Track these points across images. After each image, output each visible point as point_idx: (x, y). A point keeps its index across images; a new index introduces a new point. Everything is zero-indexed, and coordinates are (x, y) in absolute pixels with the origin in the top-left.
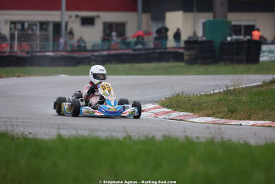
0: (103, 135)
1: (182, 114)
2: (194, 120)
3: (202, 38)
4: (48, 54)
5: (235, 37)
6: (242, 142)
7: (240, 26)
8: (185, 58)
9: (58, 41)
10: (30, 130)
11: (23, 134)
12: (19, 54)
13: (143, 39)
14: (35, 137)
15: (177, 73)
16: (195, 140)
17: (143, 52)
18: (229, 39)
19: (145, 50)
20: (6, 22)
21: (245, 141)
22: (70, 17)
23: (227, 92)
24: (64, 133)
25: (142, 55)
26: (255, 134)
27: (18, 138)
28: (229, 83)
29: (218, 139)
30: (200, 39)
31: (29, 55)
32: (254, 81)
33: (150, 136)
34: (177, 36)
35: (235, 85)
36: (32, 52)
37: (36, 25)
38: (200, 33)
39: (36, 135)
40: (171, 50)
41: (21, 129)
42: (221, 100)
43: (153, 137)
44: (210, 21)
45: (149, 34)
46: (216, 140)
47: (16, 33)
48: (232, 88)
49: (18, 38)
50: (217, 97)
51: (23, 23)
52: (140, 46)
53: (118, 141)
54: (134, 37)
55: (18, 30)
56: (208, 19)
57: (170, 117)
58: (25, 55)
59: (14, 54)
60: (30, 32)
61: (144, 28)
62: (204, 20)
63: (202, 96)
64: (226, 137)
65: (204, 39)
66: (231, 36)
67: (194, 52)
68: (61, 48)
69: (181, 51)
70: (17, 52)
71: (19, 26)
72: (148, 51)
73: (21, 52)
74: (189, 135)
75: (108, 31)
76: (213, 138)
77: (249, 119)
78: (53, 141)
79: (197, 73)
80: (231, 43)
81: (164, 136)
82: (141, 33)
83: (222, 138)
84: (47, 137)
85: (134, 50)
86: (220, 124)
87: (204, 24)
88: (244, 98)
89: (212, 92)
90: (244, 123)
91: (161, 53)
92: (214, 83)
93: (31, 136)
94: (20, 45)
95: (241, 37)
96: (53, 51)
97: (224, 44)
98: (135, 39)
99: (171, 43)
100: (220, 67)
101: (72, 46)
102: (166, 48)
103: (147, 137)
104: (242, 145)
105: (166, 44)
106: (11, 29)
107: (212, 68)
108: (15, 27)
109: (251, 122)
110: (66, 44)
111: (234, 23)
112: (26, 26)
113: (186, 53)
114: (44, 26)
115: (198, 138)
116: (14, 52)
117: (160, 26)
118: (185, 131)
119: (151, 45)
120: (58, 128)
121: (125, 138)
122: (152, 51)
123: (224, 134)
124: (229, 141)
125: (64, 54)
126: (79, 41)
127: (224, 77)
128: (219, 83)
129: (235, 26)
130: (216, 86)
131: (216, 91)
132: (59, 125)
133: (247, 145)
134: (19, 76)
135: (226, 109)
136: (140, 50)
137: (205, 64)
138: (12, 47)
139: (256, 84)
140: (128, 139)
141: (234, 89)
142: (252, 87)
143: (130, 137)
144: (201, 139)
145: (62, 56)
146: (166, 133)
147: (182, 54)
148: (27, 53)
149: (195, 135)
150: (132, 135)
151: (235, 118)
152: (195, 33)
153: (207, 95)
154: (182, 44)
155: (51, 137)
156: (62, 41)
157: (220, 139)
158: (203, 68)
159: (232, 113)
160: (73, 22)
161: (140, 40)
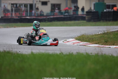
0: (51, 52)
1: (85, 43)
2: (90, 46)
3: (93, 10)
4: (27, 17)
5: (107, 10)
6: (110, 55)
7: (110, 5)
8: (86, 19)
9: (32, 12)
10: (20, 50)
11: (16, 52)
12: (15, 18)
13: (68, 11)
14: (21, 53)
15: (83, 25)
16: (90, 54)
17: (68, 16)
18: (105, 11)
19: (69, 15)
20: (9, 4)
21: (111, 55)
22: (37, 1)
23: (104, 34)
24: (34, 51)
25: (67, 17)
26: (116, 52)
27: (14, 54)
28: (105, 29)
29: (100, 54)
30: (92, 11)
31: (19, 18)
32: (116, 29)
33: (71, 52)
34: (83, 9)
35: (107, 31)
36: (20, 17)
37: (22, 5)
38: (93, 8)
39: (22, 52)
40: (80, 16)
41: (16, 50)
42: (101, 37)
43: (72, 53)
44: (97, 3)
45: (70, 8)
46: (99, 54)
47: (14, 9)
48: (106, 32)
49: (15, 11)
50: (100, 36)
51: (16, 4)
52: (66, 14)
53: (57, 55)
54: (64, 10)
55: (15, 7)
56: (96, 2)
57: (80, 44)
58: (17, 18)
59: (13, 18)
60: (20, 8)
61: (69, 6)
62: (94, 3)
63: (93, 35)
64: (104, 53)
65: (94, 11)
66: (106, 9)
67: (90, 16)
68: (33, 15)
69: (84, 16)
70: (14, 17)
71: (15, 6)
72: (70, 16)
73: (16, 17)
74: (88, 52)
75: (53, 8)
76: (98, 53)
77: (114, 45)
78: (29, 55)
79: (91, 25)
80: (106, 12)
81: (77, 53)
82: (67, 8)
83: (102, 53)
84: (27, 53)
85: (65, 16)
86: (101, 47)
87: (94, 4)
88: (111, 36)
89: (98, 34)
90: (111, 47)
91: (76, 17)
92: (98, 30)
93: (20, 53)
94: (15, 14)
95: (110, 10)
96: (29, 16)
97: (103, 13)
98: (64, 11)
99: (80, 12)
100: (101, 23)
101: (38, 14)
102: (78, 15)
103: (70, 53)
104: (110, 56)
105: (78, 13)
106: (11, 7)
107: (98, 23)
108: (13, 6)
109: (115, 46)
110: (35, 13)
111: (107, 4)
112: (18, 5)
113: (87, 17)
114: (26, 6)
115: (91, 53)
116: (13, 17)
117: (75, 5)
118: (86, 50)
119: (72, 14)
120: (32, 49)
121: (60, 54)
122: (72, 16)
123: (102, 51)
124: (105, 54)
125: (34, 17)
126: (41, 12)
127: (103, 27)
128: (101, 30)
129: (108, 5)
130: (100, 31)
131: (99, 33)
132: (32, 48)
133: (112, 56)
134: (15, 27)
135: (103, 41)
136: (67, 15)
137: (94, 21)
138: (12, 14)
139: (116, 30)
140: (61, 54)
141: (107, 32)
142: (115, 31)
143: (62, 53)
144: (93, 54)
145: (34, 18)
146: (78, 51)
147: (85, 17)
148: (19, 17)
149: (91, 52)
150: (63, 52)
151: (107, 45)
152: (91, 8)
153: (95, 35)
154: (85, 13)
155: (28, 53)
156: (33, 12)
157: (101, 54)
158: (94, 23)
159: (106, 43)
160: (38, 4)
161: (66, 11)
